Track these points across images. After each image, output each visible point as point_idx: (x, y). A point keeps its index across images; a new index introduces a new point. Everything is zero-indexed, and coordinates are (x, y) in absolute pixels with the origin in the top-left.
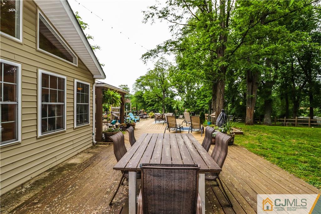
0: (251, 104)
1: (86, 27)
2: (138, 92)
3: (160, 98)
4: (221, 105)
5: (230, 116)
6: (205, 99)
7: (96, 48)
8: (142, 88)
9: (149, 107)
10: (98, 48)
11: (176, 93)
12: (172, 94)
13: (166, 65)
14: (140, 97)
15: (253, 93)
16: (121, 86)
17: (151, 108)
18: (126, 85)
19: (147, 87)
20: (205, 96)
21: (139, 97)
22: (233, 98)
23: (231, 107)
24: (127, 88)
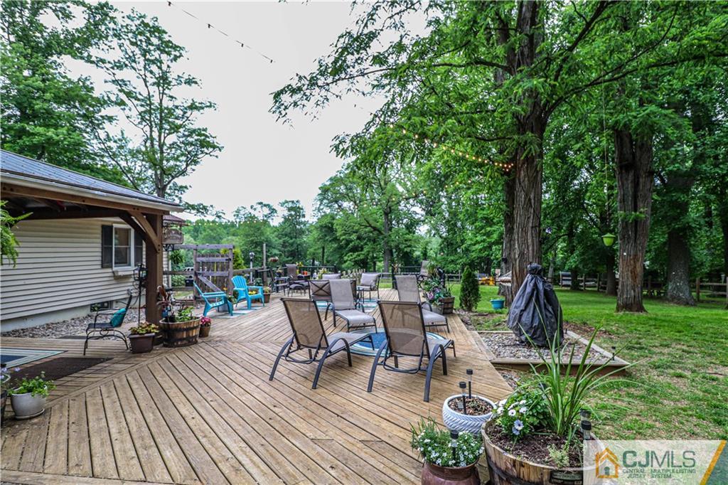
0: (635, 242)
1: (181, 55)
2: (326, 215)
3: (378, 230)
4: (530, 248)
5: (563, 276)
6: (489, 229)
7: (207, 106)
8: (336, 206)
10: (210, 106)
11: (420, 216)
12: (411, 219)
14: (329, 228)
15: (640, 204)
16: (284, 204)
17: (354, 256)
18: (295, 200)
19: (345, 204)
20: (489, 222)
21: (327, 229)
22: (572, 227)
23: (566, 251)
24: (299, 208)
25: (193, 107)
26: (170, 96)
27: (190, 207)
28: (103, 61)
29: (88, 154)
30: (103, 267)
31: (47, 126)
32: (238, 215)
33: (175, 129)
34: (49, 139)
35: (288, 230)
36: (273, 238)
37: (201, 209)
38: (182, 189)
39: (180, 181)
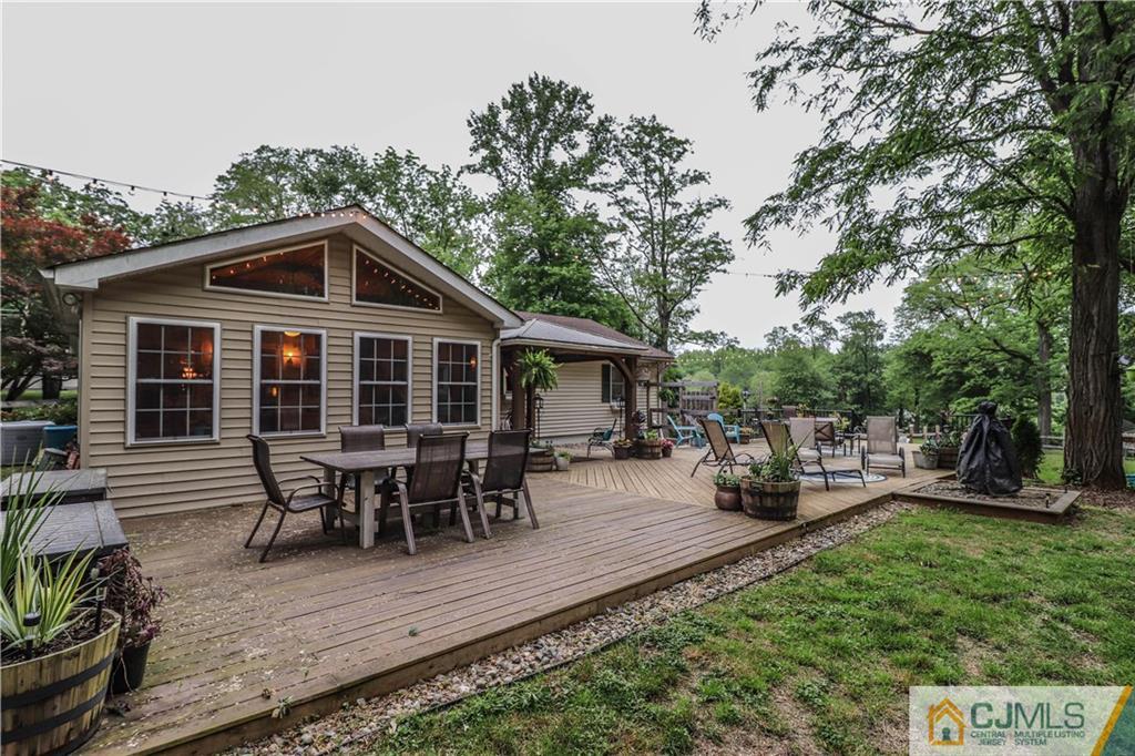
1: (685, 150)
7: (716, 206)
10: (720, 205)
14: (923, 355)
16: (847, 318)
18: (865, 311)
21: (919, 359)
24: (872, 323)
25: (699, 213)
26: (673, 204)
27: (696, 337)
28: (605, 185)
29: (593, 286)
30: (603, 401)
31: (561, 265)
32: (774, 340)
33: (677, 245)
34: (563, 278)
35: (852, 361)
36: (824, 374)
37: (709, 338)
38: (688, 314)
39: (686, 305)
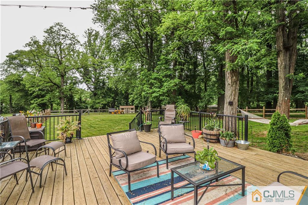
3: (57, 85)
9: (35, 99)
11: (79, 80)
13: (65, 37)
17: (39, 101)
